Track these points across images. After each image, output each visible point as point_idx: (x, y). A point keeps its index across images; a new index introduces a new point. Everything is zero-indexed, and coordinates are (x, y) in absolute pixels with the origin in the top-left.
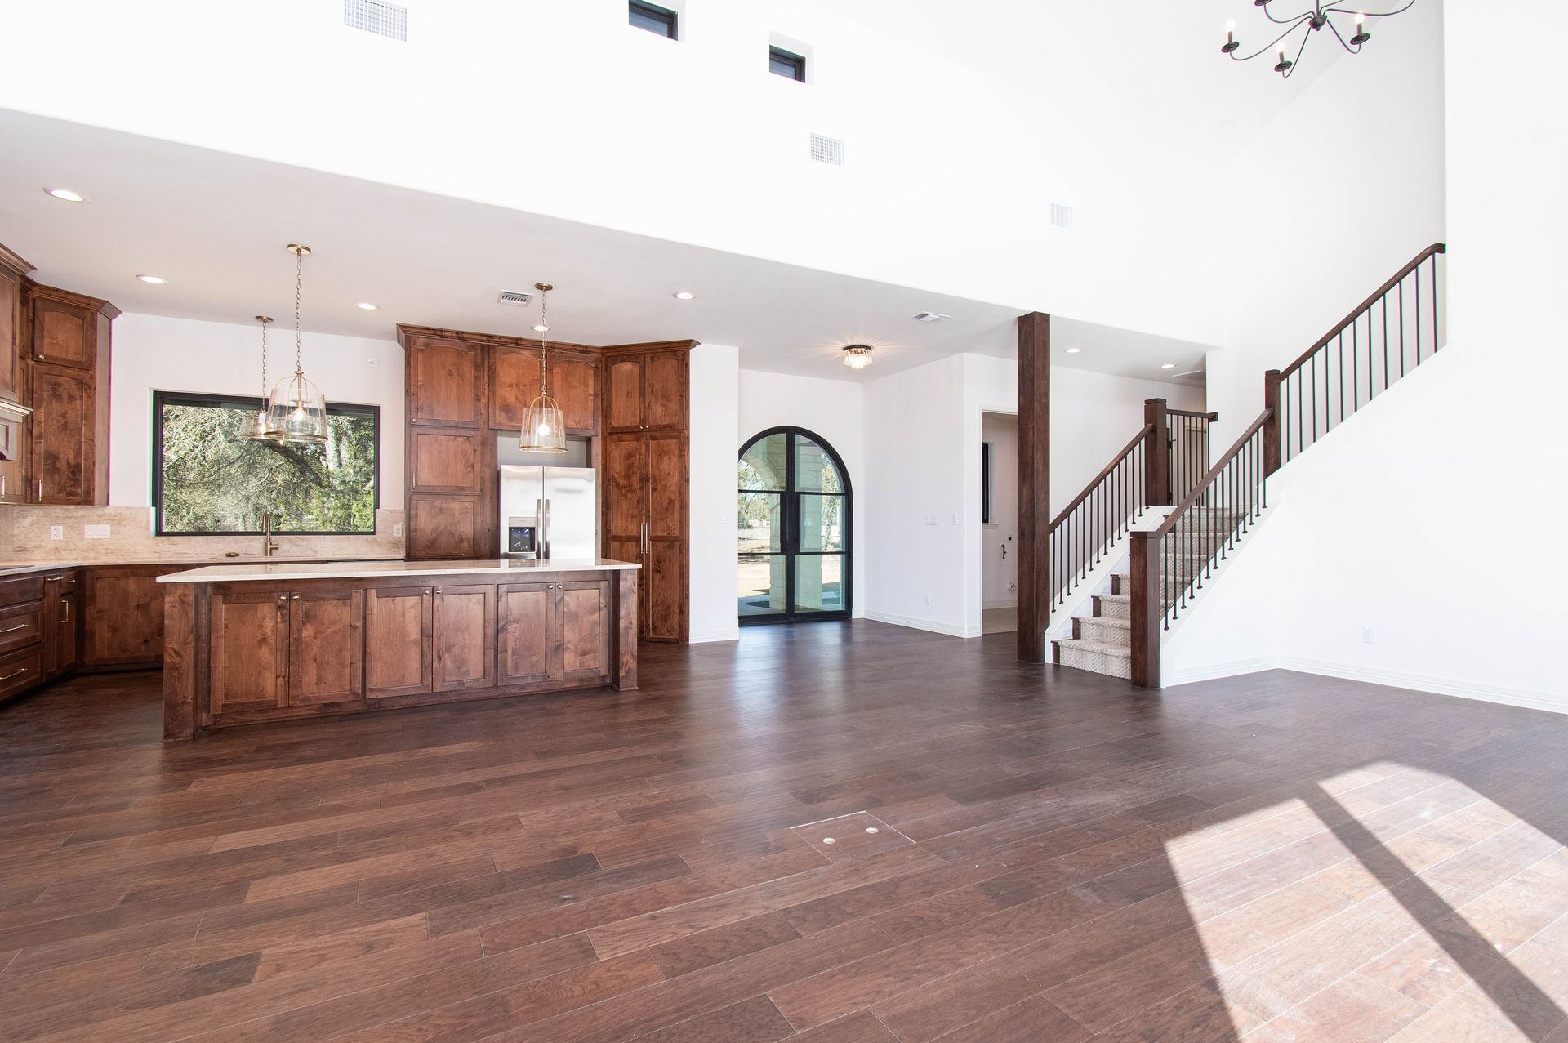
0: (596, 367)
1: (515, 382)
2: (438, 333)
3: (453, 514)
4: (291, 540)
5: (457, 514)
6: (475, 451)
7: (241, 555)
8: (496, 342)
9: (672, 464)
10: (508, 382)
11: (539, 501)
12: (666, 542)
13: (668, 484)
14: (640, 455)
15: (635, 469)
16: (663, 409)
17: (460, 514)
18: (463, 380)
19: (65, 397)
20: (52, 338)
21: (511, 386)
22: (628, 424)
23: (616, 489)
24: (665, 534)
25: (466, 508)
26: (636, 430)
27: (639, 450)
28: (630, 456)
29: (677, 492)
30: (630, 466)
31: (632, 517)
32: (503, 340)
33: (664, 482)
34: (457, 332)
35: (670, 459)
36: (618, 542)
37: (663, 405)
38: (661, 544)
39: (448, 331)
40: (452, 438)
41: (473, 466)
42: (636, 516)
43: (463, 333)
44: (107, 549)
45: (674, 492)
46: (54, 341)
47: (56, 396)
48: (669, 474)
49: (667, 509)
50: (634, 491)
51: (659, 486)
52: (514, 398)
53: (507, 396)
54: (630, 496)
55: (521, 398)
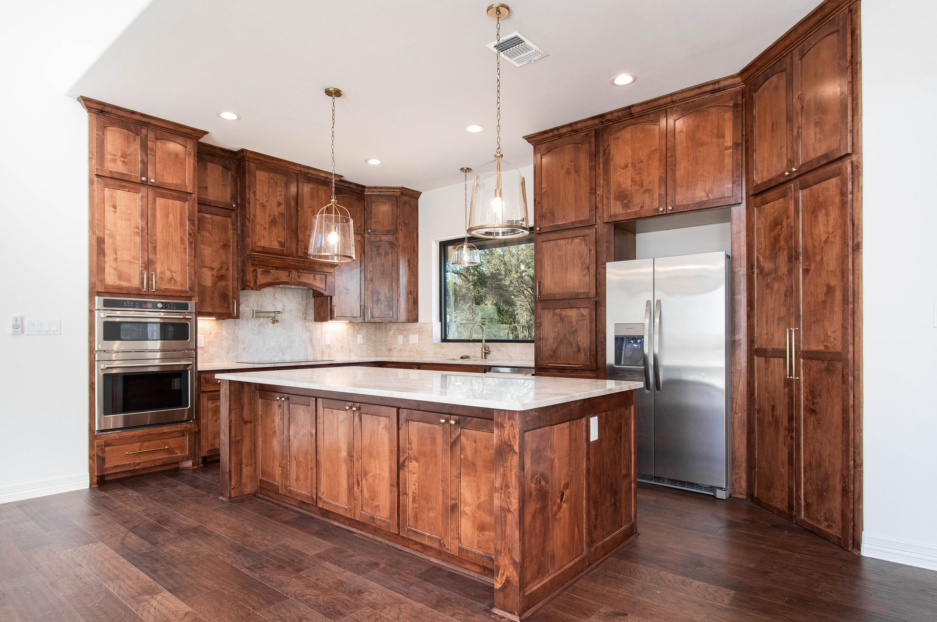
0: (736, 105)
1: (630, 160)
2: (556, 133)
3: (571, 323)
4: (497, 347)
5: (574, 322)
6: (590, 251)
7: (472, 358)
8: (609, 121)
9: (831, 223)
10: (623, 164)
11: (648, 302)
12: (823, 361)
13: (825, 258)
14: (788, 218)
15: (782, 243)
16: (818, 129)
17: (577, 322)
18: (579, 175)
19: (383, 254)
20: (376, 218)
21: (626, 166)
22: (773, 174)
23: (760, 278)
24: (822, 348)
25: (583, 315)
26: (782, 180)
27: (786, 211)
28: (776, 224)
29: (838, 273)
30: (776, 240)
31: (780, 319)
32: (616, 115)
33: (818, 258)
34: (570, 125)
35: (827, 214)
36: (763, 359)
37: (817, 124)
38: (816, 365)
39: (562, 127)
40: (570, 240)
41: (588, 268)
42: (784, 318)
43: (576, 123)
44: (417, 350)
45: (833, 272)
46: (377, 220)
47: (379, 254)
48: (826, 241)
49: (824, 302)
50: (779, 279)
51: (813, 267)
52: (629, 181)
53: (621, 179)
54: (776, 286)
55: (637, 179)
